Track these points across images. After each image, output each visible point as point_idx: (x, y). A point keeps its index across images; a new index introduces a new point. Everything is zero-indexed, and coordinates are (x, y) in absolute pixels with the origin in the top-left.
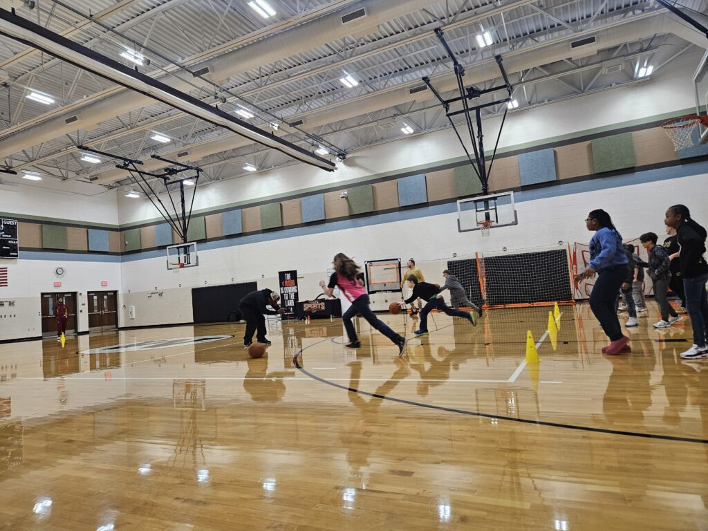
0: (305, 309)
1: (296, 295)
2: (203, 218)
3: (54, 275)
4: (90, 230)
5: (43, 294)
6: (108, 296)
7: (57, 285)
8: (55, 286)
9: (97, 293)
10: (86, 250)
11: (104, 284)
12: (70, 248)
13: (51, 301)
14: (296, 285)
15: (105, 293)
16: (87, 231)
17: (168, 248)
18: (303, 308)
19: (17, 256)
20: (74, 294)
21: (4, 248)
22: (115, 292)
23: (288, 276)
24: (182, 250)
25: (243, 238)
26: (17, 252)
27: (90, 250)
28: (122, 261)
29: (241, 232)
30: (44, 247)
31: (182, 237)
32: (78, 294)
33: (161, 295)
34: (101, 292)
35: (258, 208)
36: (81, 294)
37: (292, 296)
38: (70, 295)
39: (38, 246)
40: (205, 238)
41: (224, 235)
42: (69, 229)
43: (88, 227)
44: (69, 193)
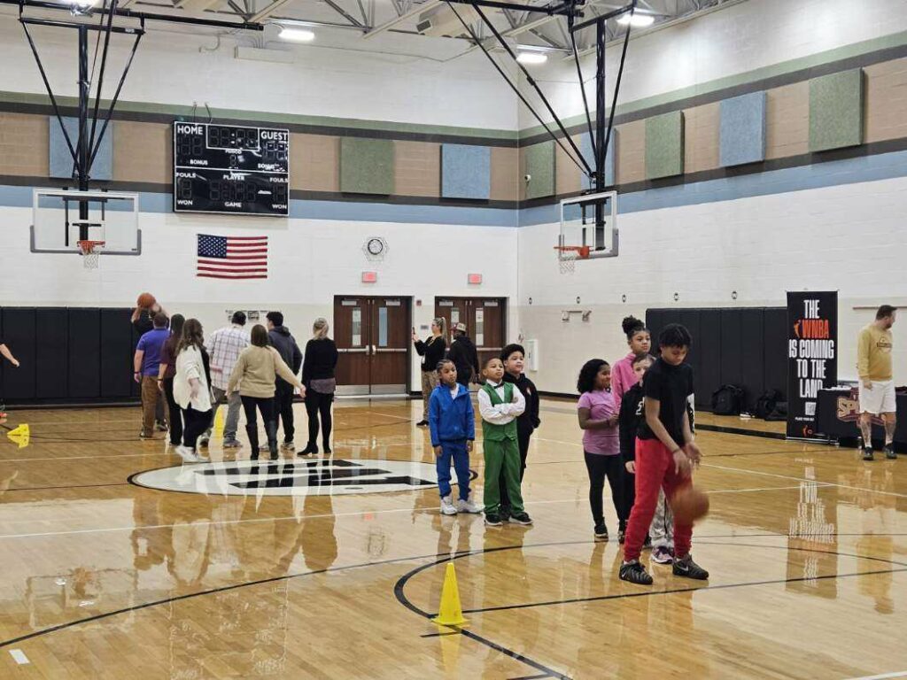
0: (840, 415)
1: (831, 365)
2: (677, 114)
3: (363, 256)
4: (445, 146)
5: (338, 299)
6: (487, 311)
7: (369, 279)
8: (364, 282)
9: (459, 301)
10: (438, 196)
11: (475, 280)
12: (400, 191)
13: (357, 316)
14: (833, 335)
15: (479, 301)
16: (441, 148)
17: (563, 202)
18: (835, 409)
19: (285, 211)
20: (407, 301)
21: (261, 192)
22: (502, 302)
23: (812, 308)
24: (591, 209)
25: (766, 177)
26: (286, 203)
27: (444, 196)
28: (522, 223)
29: (760, 159)
30: (344, 190)
31: (592, 175)
32: (414, 303)
33: (586, 317)
34: (468, 299)
35: (804, 86)
36: (419, 303)
37: (820, 370)
38: (398, 304)
39: (331, 187)
40: (678, 172)
41: (723, 165)
42: (399, 145)
43: (444, 138)
44: (402, 58)
